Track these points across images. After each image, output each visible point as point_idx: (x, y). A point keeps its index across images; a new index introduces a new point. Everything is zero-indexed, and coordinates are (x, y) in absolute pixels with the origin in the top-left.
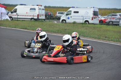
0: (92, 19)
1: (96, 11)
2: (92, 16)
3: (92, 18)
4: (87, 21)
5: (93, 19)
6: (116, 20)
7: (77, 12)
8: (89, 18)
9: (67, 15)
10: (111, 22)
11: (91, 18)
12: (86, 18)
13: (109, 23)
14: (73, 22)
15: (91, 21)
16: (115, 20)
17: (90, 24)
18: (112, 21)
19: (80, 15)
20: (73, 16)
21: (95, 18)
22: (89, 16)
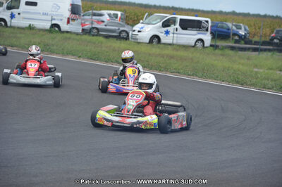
0: (68, 22)
1: (76, 3)
2: (67, 14)
3: (68, 18)
4: (57, 26)
5: (71, 22)
6: (106, 25)
7: (35, 4)
8: (61, 20)
9: (9, 8)
10: (95, 31)
11: (66, 21)
12: (54, 19)
13: (90, 32)
14: (27, 25)
15: (64, 27)
16: (104, 27)
17: (63, 32)
18: (97, 29)
19: (39, 12)
20: (24, 12)
21: (73, 20)
22: (62, 15)
